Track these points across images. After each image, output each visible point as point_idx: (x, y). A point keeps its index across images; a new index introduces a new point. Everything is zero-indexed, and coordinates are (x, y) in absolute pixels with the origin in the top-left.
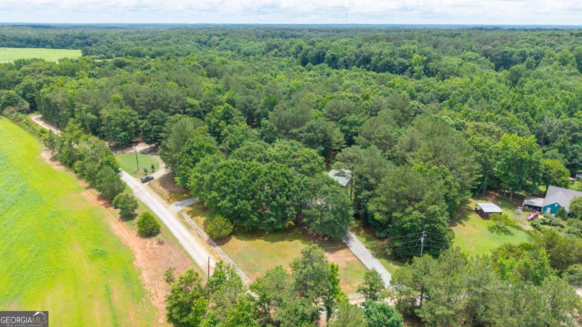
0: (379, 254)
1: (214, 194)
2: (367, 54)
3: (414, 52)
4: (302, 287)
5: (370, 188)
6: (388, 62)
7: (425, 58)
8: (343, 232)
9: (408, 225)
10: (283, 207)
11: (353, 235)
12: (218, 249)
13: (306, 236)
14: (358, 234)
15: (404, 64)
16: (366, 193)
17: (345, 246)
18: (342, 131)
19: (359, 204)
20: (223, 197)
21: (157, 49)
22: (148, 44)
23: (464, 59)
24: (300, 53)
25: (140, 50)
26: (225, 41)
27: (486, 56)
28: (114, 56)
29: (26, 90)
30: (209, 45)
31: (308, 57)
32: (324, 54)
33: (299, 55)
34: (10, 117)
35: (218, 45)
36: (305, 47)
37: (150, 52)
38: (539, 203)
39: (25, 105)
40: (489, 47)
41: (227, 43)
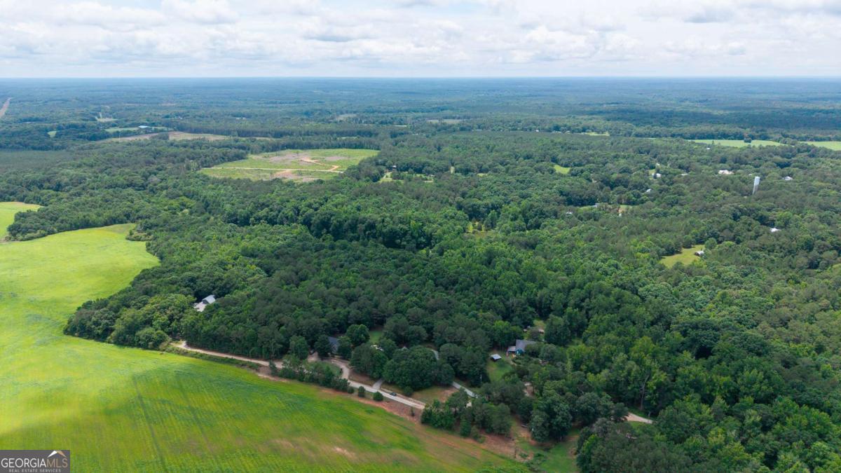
0: (467, 387)
3: (411, 218)
6: (392, 229)
7: (420, 224)
8: (452, 381)
9: (475, 374)
11: (452, 384)
12: (410, 398)
14: (455, 381)
15: (405, 230)
17: (453, 387)
21: (107, 214)
22: (84, 204)
23: (446, 217)
24: (298, 215)
25: (87, 217)
26: (170, 183)
27: (460, 207)
28: (55, 230)
29: (163, 326)
30: (152, 190)
31: (312, 222)
32: (329, 219)
33: (300, 218)
34: (170, 351)
35: (162, 188)
36: (304, 209)
37: (101, 218)
38: (513, 349)
39: (169, 339)
40: (459, 199)
41: (175, 187)
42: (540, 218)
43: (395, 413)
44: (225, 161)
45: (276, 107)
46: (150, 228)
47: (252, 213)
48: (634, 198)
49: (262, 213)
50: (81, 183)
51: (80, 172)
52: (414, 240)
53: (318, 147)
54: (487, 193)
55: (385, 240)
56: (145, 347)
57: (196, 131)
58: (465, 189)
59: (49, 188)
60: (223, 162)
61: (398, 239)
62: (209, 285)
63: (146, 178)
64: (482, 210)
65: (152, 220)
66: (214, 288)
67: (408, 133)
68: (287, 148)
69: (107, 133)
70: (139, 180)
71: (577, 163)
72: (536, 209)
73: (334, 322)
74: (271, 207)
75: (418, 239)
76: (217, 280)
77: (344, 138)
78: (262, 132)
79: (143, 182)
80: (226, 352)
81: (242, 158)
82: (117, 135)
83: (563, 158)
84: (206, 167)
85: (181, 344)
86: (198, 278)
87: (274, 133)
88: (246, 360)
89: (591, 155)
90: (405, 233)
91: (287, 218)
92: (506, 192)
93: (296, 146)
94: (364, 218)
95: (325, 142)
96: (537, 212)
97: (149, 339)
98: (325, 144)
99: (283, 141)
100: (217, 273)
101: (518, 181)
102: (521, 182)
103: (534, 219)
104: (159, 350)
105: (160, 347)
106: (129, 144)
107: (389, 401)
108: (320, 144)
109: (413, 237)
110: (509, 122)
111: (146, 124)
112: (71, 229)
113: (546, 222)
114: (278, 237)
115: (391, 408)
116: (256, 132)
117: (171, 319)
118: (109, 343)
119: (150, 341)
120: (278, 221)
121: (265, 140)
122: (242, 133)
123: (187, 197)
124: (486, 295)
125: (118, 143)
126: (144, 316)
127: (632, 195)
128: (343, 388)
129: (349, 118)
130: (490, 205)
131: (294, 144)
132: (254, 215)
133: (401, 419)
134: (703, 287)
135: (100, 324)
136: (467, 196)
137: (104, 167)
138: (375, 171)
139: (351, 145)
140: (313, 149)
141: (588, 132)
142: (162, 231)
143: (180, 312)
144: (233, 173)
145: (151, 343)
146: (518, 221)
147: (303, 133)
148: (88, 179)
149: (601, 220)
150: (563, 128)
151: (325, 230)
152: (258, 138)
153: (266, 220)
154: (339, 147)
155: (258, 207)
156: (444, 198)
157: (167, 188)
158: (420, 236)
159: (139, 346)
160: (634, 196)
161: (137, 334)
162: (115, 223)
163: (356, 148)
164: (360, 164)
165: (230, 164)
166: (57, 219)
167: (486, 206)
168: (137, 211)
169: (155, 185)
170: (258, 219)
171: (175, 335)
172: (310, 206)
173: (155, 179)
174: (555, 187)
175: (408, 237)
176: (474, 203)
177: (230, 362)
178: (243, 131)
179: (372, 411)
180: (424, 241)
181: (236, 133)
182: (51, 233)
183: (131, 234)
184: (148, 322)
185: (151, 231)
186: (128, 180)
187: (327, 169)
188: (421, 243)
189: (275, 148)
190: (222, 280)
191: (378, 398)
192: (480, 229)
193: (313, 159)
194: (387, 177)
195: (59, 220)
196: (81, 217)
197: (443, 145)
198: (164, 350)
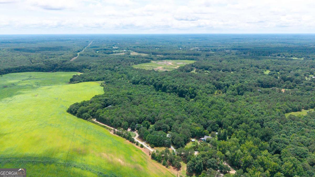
0: (175, 148)
1: (152, 141)
2: (175, 86)
3: (190, 87)
4: (166, 152)
5: (173, 139)
6: (182, 90)
7: (193, 89)
8: (170, 146)
9: (178, 144)
10: (161, 142)
11: (171, 146)
12: (153, 149)
13: (165, 147)
14: (172, 146)
15: (187, 91)
16: (173, 140)
17: (170, 148)
18: (169, 126)
19: (172, 141)
20: (153, 141)
21: (98, 77)
22: (93, 74)
23: (206, 87)
24: (153, 82)
25: (92, 78)
26: (121, 69)
27: (214, 84)
28: (82, 81)
29: (90, 113)
30: (115, 71)
31: (156, 85)
32: (162, 85)
33: (153, 83)
34: (90, 121)
35: (118, 71)
36: (155, 80)
37: (96, 79)
38: (202, 139)
39: (91, 117)
40: (215, 81)
41: (122, 70)
42: (244, 91)
43: (145, 153)
44: (143, 63)
45: (172, 45)
46: (107, 83)
47: (140, 81)
48: (292, 86)
49: (143, 81)
50: (96, 67)
51: (97, 64)
52: (190, 95)
53: (177, 59)
54: (227, 79)
55: (179, 94)
56: (84, 119)
57: (140, 52)
58: (219, 77)
59: (87, 68)
60: (142, 63)
61: (184, 94)
62: (111, 102)
63: (115, 66)
64: (222, 86)
65: (109, 81)
66: (112, 103)
67: (213, 55)
68: (167, 59)
69: (113, 52)
70: (112, 67)
71: (277, 70)
72: (244, 87)
73: (140, 119)
74: (146, 79)
75: (191, 94)
76: (114, 101)
77: (187, 56)
78: (160, 53)
79: (113, 68)
80: (105, 124)
81: (149, 62)
82: (115, 53)
83: (271, 68)
84: (136, 64)
85: (95, 119)
86: (108, 99)
87: (164, 54)
88: (109, 127)
89: (285, 67)
90: (187, 92)
91: (150, 83)
92: (235, 80)
93: (170, 59)
94: (174, 85)
95: (180, 57)
96: (244, 88)
97: (85, 116)
98: (180, 58)
99: (165, 57)
100: (115, 99)
101: (242, 75)
102: (243, 76)
103: (242, 91)
104: (87, 120)
105: (88, 119)
106: (117, 56)
107: (145, 148)
108: (178, 58)
109: (190, 94)
110: (259, 52)
111: (126, 50)
112: (86, 81)
113: (246, 92)
114: (143, 89)
115: (144, 150)
116: (158, 53)
117: (93, 111)
118: (76, 116)
119: (85, 117)
120: (147, 84)
121: (160, 56)
122: (153, 54)
123: (125, 74)
124: (201, 117)
125: (114, 55)
126: (86, 109)
127: (292, 85)
128: (132, 141)
129: (195, 49)
130: (226, 84)
131: (169, 58)
132: (141, 81)
133: (146, 155)
134: (296, 126)
135: (74, 110)
136: (219, 80)
137: (104, 63)
138: (189, 69)
139: (189, 59)
140: (176, 60)
141: (294, 57)
142: (111, 84)
143: (97, 109)
144: (143, 67)
145: (85, 118)
146: (235, 91)
147: (174, 54)
148: (98, 66)
149: (270, 94)
150: (282, 55)
151: (160, 88)
152: (157, 55)
153: (144, 83)
154: (185, 59)
155: (142, 78)
156: (208, 80)
157: (120, 70)
158: (192, 94)
159: (83, 118)
160: (293, 86)
161: (83, 114)
162: (100, 80)
163: (191, 60)
164: (185, 66)
165: (144, 64)
166: (83, 78)
167: (224, 84)
168: (107, 77)
169: (116, 69)
170: (141, 83)
171: (93, 116)
172: (157, 80)
173: (117, 67)
174: (257, 79)
175: (188, 93)
176: (219, 83)
177: (104, 127)
178: (154, 53)
179: (137, 150)
180: (194, 95)
181: (151, 54)
182: (81, 82)
183: (102, 84)
184: (87, 111)
185: (107, 84)
186: (109, 67)
187: (175, 67)
188: (192, 96)
189: (162, 59)
190: (115, 101)
191: (142, 146)
192: (220, 93)
193: (172, 63)
194: (194, 71)
195: (84, 78)
196: (90, 78)
197: (223, 60)
198: (89, 121)
